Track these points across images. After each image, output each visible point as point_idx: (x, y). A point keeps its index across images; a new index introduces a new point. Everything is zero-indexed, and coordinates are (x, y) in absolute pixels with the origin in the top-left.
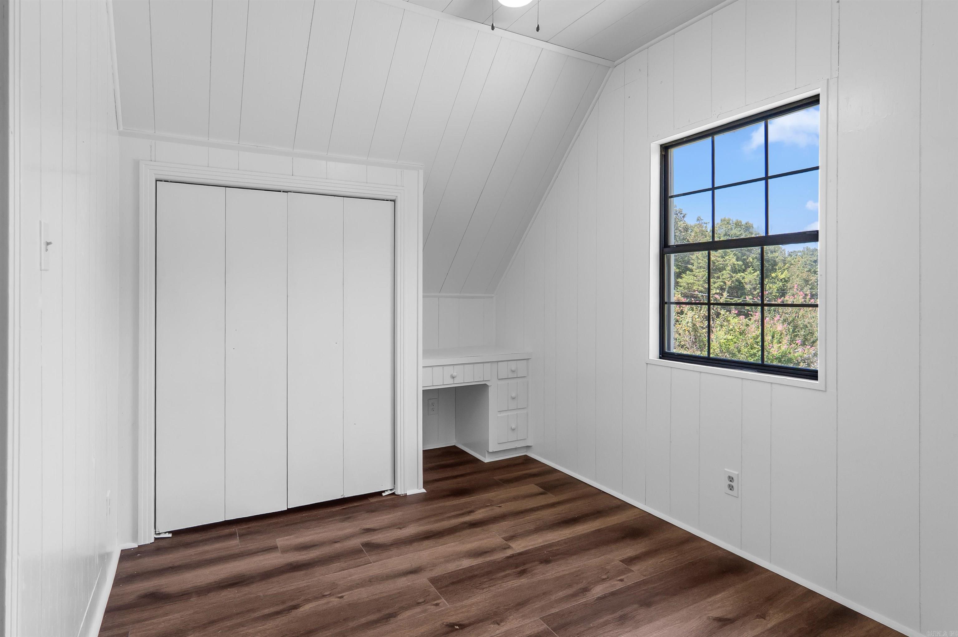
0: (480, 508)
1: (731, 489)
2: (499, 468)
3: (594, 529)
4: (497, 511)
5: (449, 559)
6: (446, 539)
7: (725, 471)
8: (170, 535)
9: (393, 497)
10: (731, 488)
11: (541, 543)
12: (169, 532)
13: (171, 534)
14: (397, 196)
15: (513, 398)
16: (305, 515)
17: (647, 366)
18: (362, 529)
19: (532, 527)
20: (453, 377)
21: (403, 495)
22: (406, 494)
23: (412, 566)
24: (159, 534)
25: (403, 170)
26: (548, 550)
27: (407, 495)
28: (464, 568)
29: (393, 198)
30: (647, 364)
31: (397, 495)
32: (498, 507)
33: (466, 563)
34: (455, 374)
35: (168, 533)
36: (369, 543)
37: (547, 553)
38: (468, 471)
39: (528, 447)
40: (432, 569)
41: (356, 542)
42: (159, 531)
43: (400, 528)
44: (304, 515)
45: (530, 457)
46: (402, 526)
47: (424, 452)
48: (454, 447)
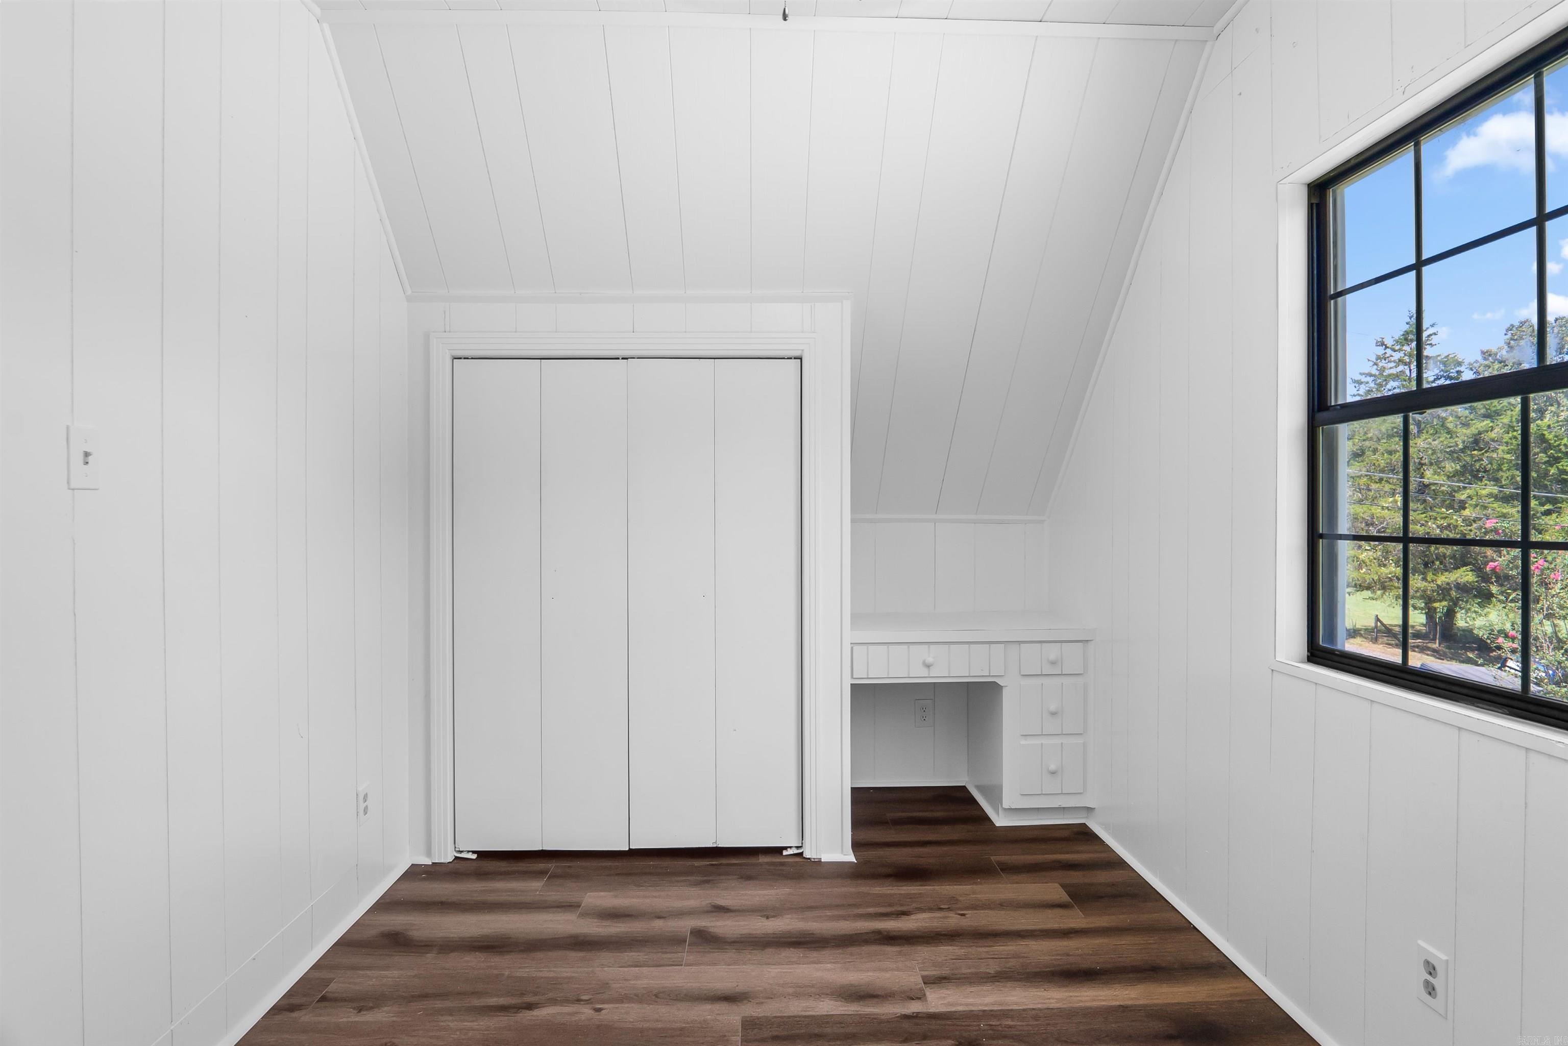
0: (920, 910)
1: (1430, 994)
2: (1016, 841)
3: (1118, 1003)
4: (953, 921)
5: (802, 991)
6: (826, 954)
7: (1418, 945)
8: (474, 856)
9: (798, 859)
10: (1431, 990)
11: (986, 1005)
12: (474, 852)
13: (476, 855)
14: (803, 350)
15: (1054, 714)
16: (653, 863)
17: (1272, 674)
18: (713, 904)
19: (993, 968)
20: (928, 666)
21: (816, 860)
22: (821, 859)
23: (737, 988)
24: (461, 852)
25: (815, 305)
26: (991, 1023)
27: (821, 861)
28: (813, 1016)
29: (797, 354)
30: (1272, 670)
31: (805, 858)
32: (959, 914)
33: (827, 1007)
34: (930, 660)
35: (471, 853)
36: (704, 931)
37: (986, 1027)
38: (955, 836)
39: (1089, 810)
40: (762, 1003)
41: (686, 925)
42: (459, 848)
43: (767, 918)
44: (651, 863)
45: (1091, 829)
46: (772, 914)
47: (854, 790)
48: (963, 789)
